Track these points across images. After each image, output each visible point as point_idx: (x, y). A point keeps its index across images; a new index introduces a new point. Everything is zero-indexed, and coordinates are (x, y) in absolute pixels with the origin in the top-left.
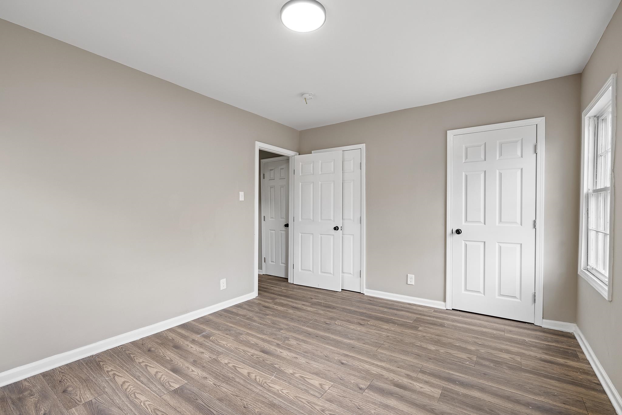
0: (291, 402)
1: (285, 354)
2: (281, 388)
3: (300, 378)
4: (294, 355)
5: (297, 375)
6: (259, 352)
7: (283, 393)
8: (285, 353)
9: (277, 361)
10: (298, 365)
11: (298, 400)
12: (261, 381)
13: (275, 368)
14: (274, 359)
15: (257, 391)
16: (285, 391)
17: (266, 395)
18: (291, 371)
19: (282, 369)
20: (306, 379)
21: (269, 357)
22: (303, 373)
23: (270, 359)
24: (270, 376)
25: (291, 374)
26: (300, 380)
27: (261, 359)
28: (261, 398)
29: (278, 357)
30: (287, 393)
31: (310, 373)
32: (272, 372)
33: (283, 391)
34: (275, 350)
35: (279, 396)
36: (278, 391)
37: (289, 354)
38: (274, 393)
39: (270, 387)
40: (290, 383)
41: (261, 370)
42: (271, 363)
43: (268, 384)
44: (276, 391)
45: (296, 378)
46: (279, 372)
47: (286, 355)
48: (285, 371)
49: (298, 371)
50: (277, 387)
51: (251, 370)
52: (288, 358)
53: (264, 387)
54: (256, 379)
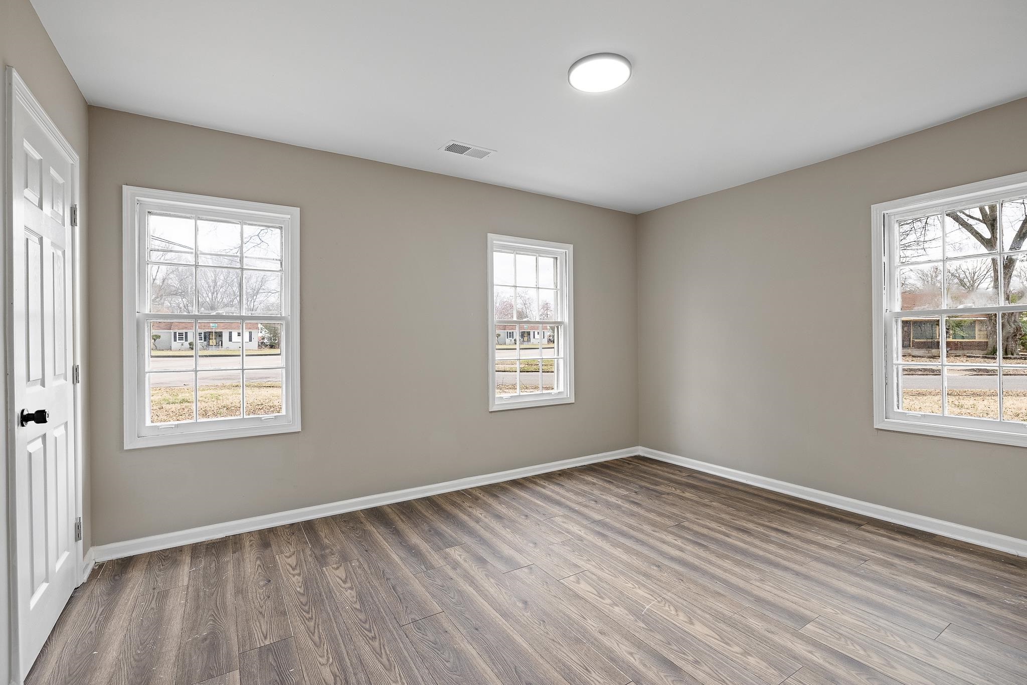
0: (623, 574)
1: (624, 647)
2: (634, 589)
3: (604, 596)
4: (604, 640)
5: (608, 601)
6: (685, 668)
7: (633, 585)
8: (623, 649)
9: (641, 636)
10: (602, 616)
11: (615, 575)
12: (667, 605)
13: (643, 621)
14: (647, 641)
15: (669, 594)
16: (630, 585)
17: (656, 586)
18: (616, 609)
19: (633, 616)
20: (596, 593)
21: (657, 648)
22: (597, 603)
23: (655, 641)
24: (652, 609)
25: (617, 605)
26: (605, 594)
27: (676, 648)
28: (663, 585)
29: (639, 645)
30: (627, 583)
31: (586, 601)
32: (649, 616)
33: (632, 586)
34: (645, 665)
35: (638, 582)
36: (639, 588)
37: (615, 647)
38: (644, 586)
39: (652, 595)
40: (621, 592)
41: (672, 625)
42: (652, 634)
43: (654, 599)
44: (643, 588)
45: (610, 598)
46: (636, 611)
47: (620, 645)
48: (627, 612)
49: (605, 607)
50: (641, 592)
51: (688, 628)
52: (618, 637)
53: (660, 596)
54: (676, 611)
